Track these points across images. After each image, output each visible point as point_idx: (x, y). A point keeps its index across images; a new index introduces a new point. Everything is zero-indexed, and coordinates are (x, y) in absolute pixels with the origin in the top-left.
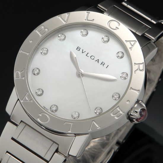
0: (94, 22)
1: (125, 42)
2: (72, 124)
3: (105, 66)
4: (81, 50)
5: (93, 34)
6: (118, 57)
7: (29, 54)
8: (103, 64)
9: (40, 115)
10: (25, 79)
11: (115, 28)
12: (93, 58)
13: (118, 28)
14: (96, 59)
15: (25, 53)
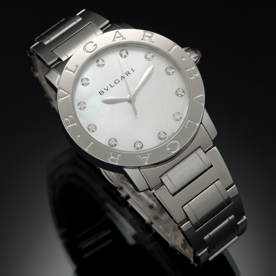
0: (80, 66)
1: (114, 42)
2: (189, 121)
3: (131, 71)
4: (104, 91)
5: (88, 74)
6: (125, 57)
7: (93, 142)
8: (128, 74)
9: (168, 149)
10: (120, 154)
11: (95, 47)
12: (117, 82)
13: (96, 44)
14: (120, 79)
15: (90, 145)
